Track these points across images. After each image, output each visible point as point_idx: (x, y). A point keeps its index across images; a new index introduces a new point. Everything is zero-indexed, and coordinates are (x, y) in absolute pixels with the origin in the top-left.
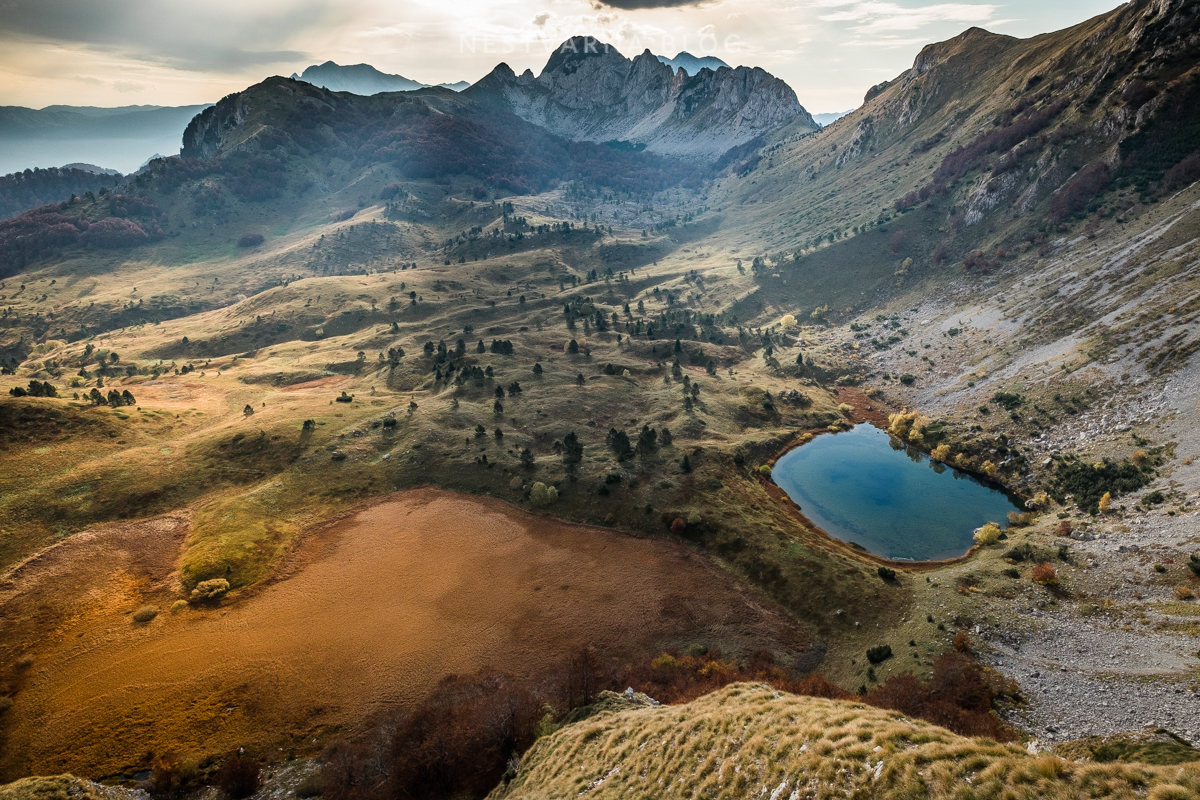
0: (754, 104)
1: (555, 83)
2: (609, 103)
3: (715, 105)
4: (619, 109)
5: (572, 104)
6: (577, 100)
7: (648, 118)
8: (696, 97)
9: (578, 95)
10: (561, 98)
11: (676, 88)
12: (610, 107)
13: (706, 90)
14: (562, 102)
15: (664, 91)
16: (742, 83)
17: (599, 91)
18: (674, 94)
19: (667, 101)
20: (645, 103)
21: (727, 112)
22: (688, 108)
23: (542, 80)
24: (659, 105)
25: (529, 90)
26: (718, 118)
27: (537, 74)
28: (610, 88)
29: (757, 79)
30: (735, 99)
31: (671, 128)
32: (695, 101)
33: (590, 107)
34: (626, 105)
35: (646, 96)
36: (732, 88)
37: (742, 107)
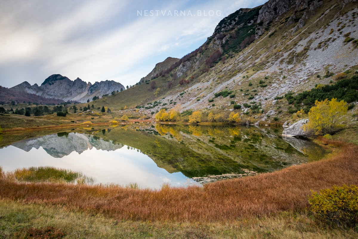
0: (112, 89)
1: (46, 88)
2: (66, 93)
3: (100, 91)
4: (69, 95)
5: (52, 94)
6: (54, 93)
7: (78, 96)
8: (94, 89)
9: (55, 91)
10: (48, 92)
11: (88, 88)
12: (66, 94)
13: (97, 87)
14: (48, 93)
15: (84, 89)
16: (108, 84)
17: (62, 90)
18: (87, 89)
19: (85, 91)
20: (77, 92)
21: (104, 92)
22: (91, 92)
23: (41, 87)
24: (82, 92)
25: (36, 90)
26: (101, 94)
27: (39, 85)
28: (66, 89)
29: (112, 83)
30: (106, 89)
31: (86, 98)
32: (94, 90)
33: (59, 94)
34: (71, 93)
35: (78, 90)
36: (105, 86)
37: (108, 91)
